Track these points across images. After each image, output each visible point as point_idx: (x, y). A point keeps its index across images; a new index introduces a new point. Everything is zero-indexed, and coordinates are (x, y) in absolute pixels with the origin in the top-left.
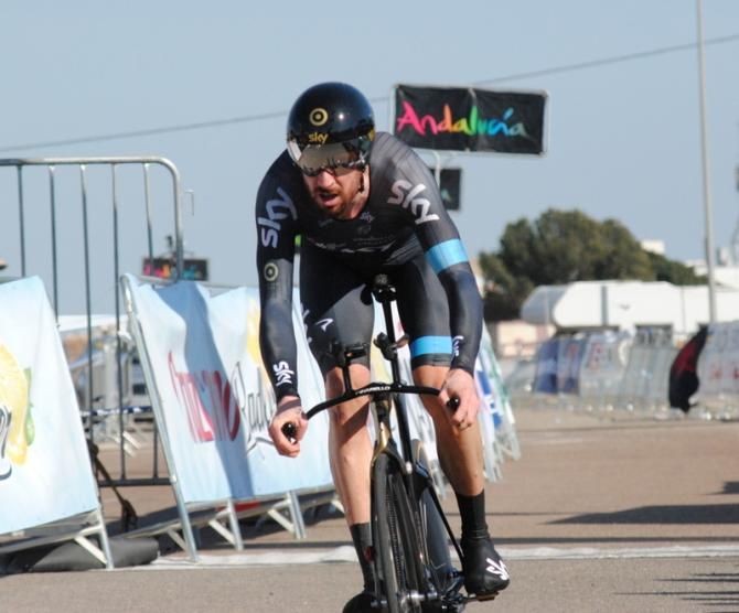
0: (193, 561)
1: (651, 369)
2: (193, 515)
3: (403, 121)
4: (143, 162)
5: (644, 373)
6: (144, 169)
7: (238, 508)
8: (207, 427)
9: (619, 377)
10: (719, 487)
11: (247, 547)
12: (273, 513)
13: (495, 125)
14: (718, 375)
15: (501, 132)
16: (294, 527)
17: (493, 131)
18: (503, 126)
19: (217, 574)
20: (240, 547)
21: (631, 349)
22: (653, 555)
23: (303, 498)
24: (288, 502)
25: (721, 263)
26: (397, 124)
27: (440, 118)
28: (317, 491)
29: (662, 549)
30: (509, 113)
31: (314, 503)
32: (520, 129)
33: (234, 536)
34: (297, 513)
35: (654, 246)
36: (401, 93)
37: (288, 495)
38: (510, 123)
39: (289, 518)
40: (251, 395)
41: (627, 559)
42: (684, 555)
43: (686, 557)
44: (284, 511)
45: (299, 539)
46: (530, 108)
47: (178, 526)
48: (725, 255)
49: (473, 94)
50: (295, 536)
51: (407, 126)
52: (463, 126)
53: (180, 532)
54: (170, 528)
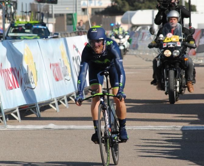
12: (31, 110)
20: (20, 121)
31: (43, 105)
33: (18, 118)
40: (25, 74)
50: (37, 116)
53: (1, 118)
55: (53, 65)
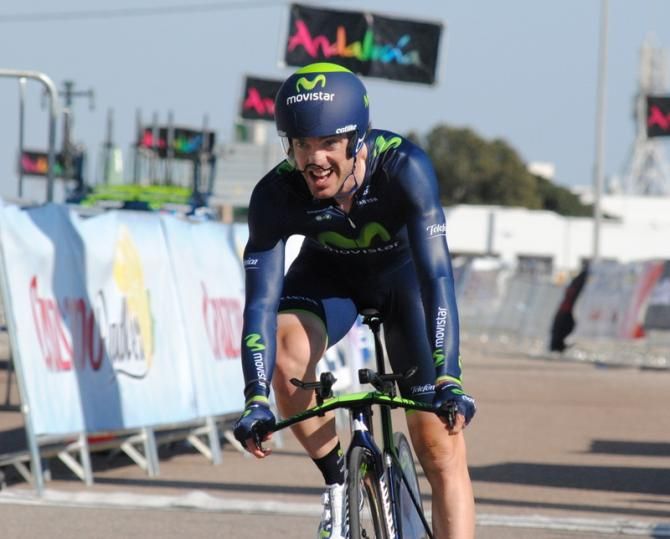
0: (39, 496)
1: (528, 303)
2: (43, 448)
3: (295, 41)
4: (20, 77)
5: (521, 306)
6: (19, 84)
7: (91, 440)
8: (66, 356)
9: (496, 304)
10: (584, 445)
11: (97, 481)
12: (127, 448)
13: (389, 51)
14: (595, 316)
15: (394, 61)
16: (146, 463)
17: (386, 58)
18: (397, 53)
19: (62, 512)
20: (89, 482)
21: (510, 282)
22: (511, 524)
23: (159, 433)
24: (144, 437)
25: (609, 192)
26: (288, 43)
27: (333, 40)
28: (174, 426)
29: (522, 518)
30: (404, 41)
31: (171, 438)
32: (414, 58)
33: (83, 471)
34: (151, 448)
35: (542, 168)
36: (297, 14)
37: (144, 430)
38: (405, 51)
39: (143, 453)
40: (114, 326)
41: (484, 526)
42: (543, 526)
43: (545, 529)
44: (138, 447)
45: (152, 476)
46: (426, 37)
47: (25, 458)
48: (615, 183)
49: (370, 19)
50: (147, 472)
51: (299, 47)
52: (356, 50)
53: (28, 464)
54: (17, 460)
55: (214, 303)
